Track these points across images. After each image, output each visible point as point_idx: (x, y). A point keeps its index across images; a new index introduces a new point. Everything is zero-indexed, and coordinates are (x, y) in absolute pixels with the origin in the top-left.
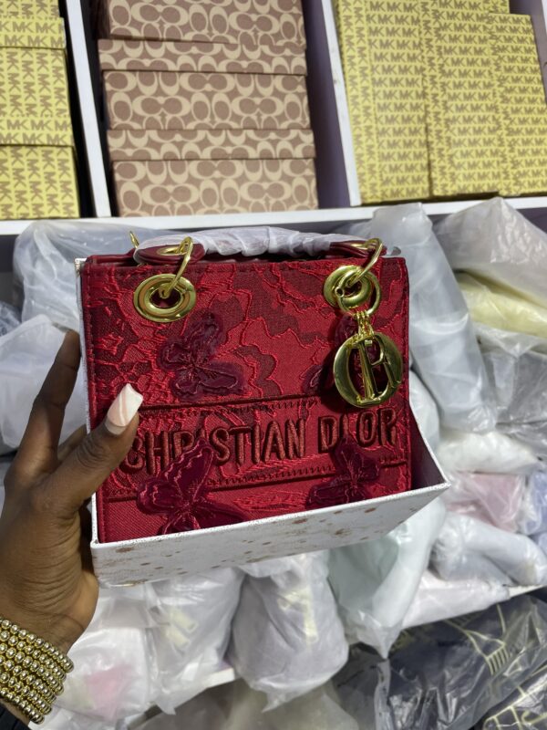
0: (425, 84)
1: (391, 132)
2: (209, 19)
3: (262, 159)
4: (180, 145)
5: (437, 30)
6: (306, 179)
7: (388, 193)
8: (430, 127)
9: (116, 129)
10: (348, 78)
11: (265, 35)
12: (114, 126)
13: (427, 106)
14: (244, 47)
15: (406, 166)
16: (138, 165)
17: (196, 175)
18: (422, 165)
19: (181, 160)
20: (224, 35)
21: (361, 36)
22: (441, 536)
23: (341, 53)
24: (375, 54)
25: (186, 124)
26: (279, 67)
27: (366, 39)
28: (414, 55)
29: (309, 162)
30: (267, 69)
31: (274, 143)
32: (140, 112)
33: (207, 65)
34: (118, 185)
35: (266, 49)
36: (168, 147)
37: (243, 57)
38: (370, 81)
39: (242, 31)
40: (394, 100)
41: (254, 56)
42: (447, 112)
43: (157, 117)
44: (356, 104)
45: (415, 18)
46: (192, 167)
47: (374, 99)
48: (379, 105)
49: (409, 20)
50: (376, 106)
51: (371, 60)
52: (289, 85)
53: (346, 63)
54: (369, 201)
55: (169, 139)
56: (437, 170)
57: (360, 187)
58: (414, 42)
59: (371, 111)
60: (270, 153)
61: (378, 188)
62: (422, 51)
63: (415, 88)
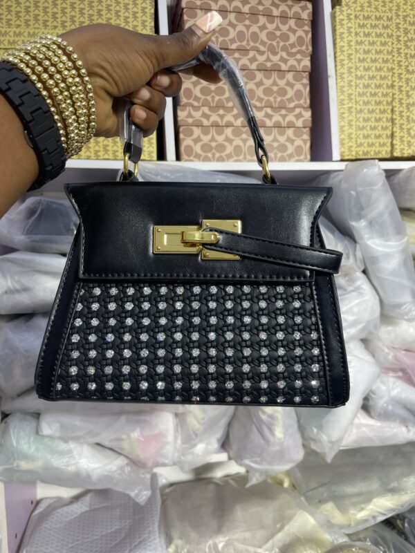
0: (394, 79)
1: (366, 111)
2: (248, 35)
3: (275, 127)
4: (222, 117)
5: (406, 41)
6: (304, 142)
7: (361, 153)
8: (395, 109)
9: (183, 106)
10: (338, 74)
11: (285, 45)
12: (182, 104)
13: (393, 94)
14: (269, 53)
15: (375, 135)
16: (195, 129)
17: (231, 136)
18: (387, 135)
19: (222, 126)
20: (257, 45)
21: (350, 46)
22: (374, 388)
23: (335, 58)
24: (359, 58)
25: (227, 103)
26: (291, 66)
27: (353, 48)
28: (387, 59)
29: (307, 130)
30: (284, 67)
31: (284, 117)
32: (199, 95)
33: (244, 65)
34: (181, 141)
35: (284, 55)
36: (214, 118)
37: (268, 60)
38: (354, 76)
39: (269, 42)
40: (370, 90)
41: (275, 59)
42: (408, 98)
43: (209, 98)
44: (342, 92)
45: (390, 34)
46: (229, 131)
47: (356, 88)
48: (359, 93)
49: (385, 35)
50: (357, 93)
51: (355, 62)
52: (297, 79)
53: (338, 64)
54: (346, 158)
55: (215, 112)
56: (398, 138)
57: (340, 149)
58: (388, 51)
59: (353, 97)
60: (280, 123)
61: (353, 149)
62: (394, 56)
63: (386, 82)
